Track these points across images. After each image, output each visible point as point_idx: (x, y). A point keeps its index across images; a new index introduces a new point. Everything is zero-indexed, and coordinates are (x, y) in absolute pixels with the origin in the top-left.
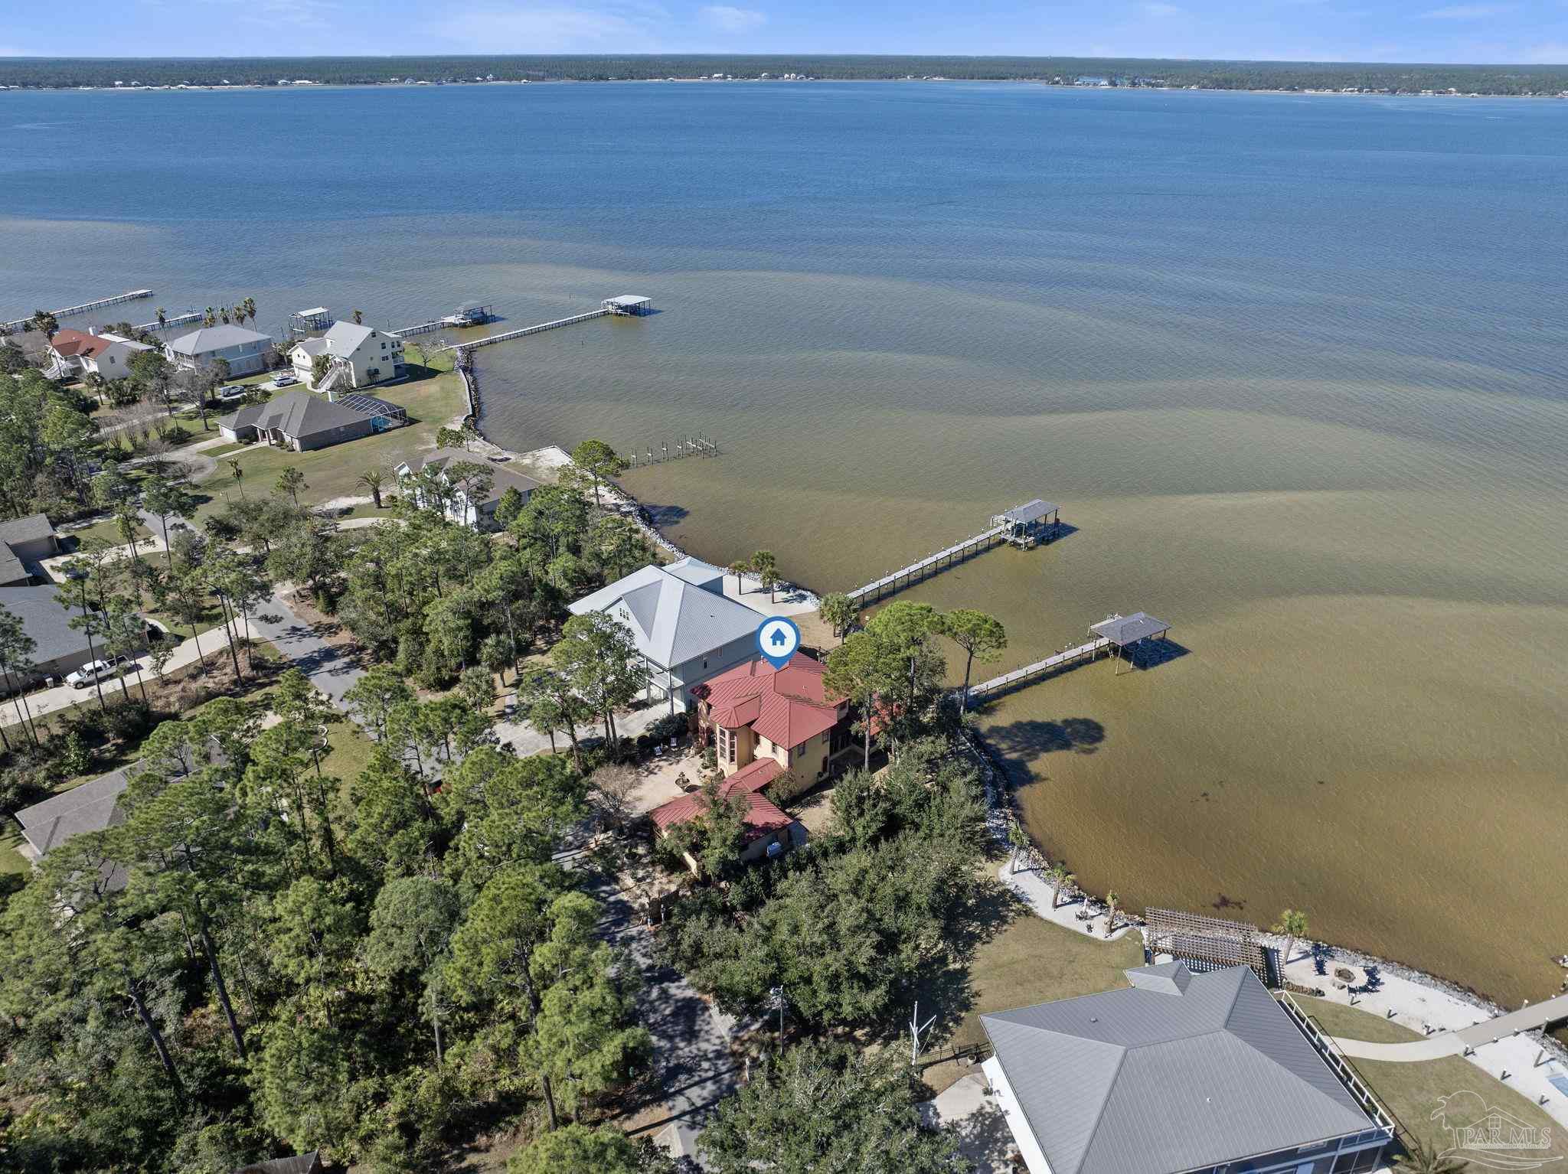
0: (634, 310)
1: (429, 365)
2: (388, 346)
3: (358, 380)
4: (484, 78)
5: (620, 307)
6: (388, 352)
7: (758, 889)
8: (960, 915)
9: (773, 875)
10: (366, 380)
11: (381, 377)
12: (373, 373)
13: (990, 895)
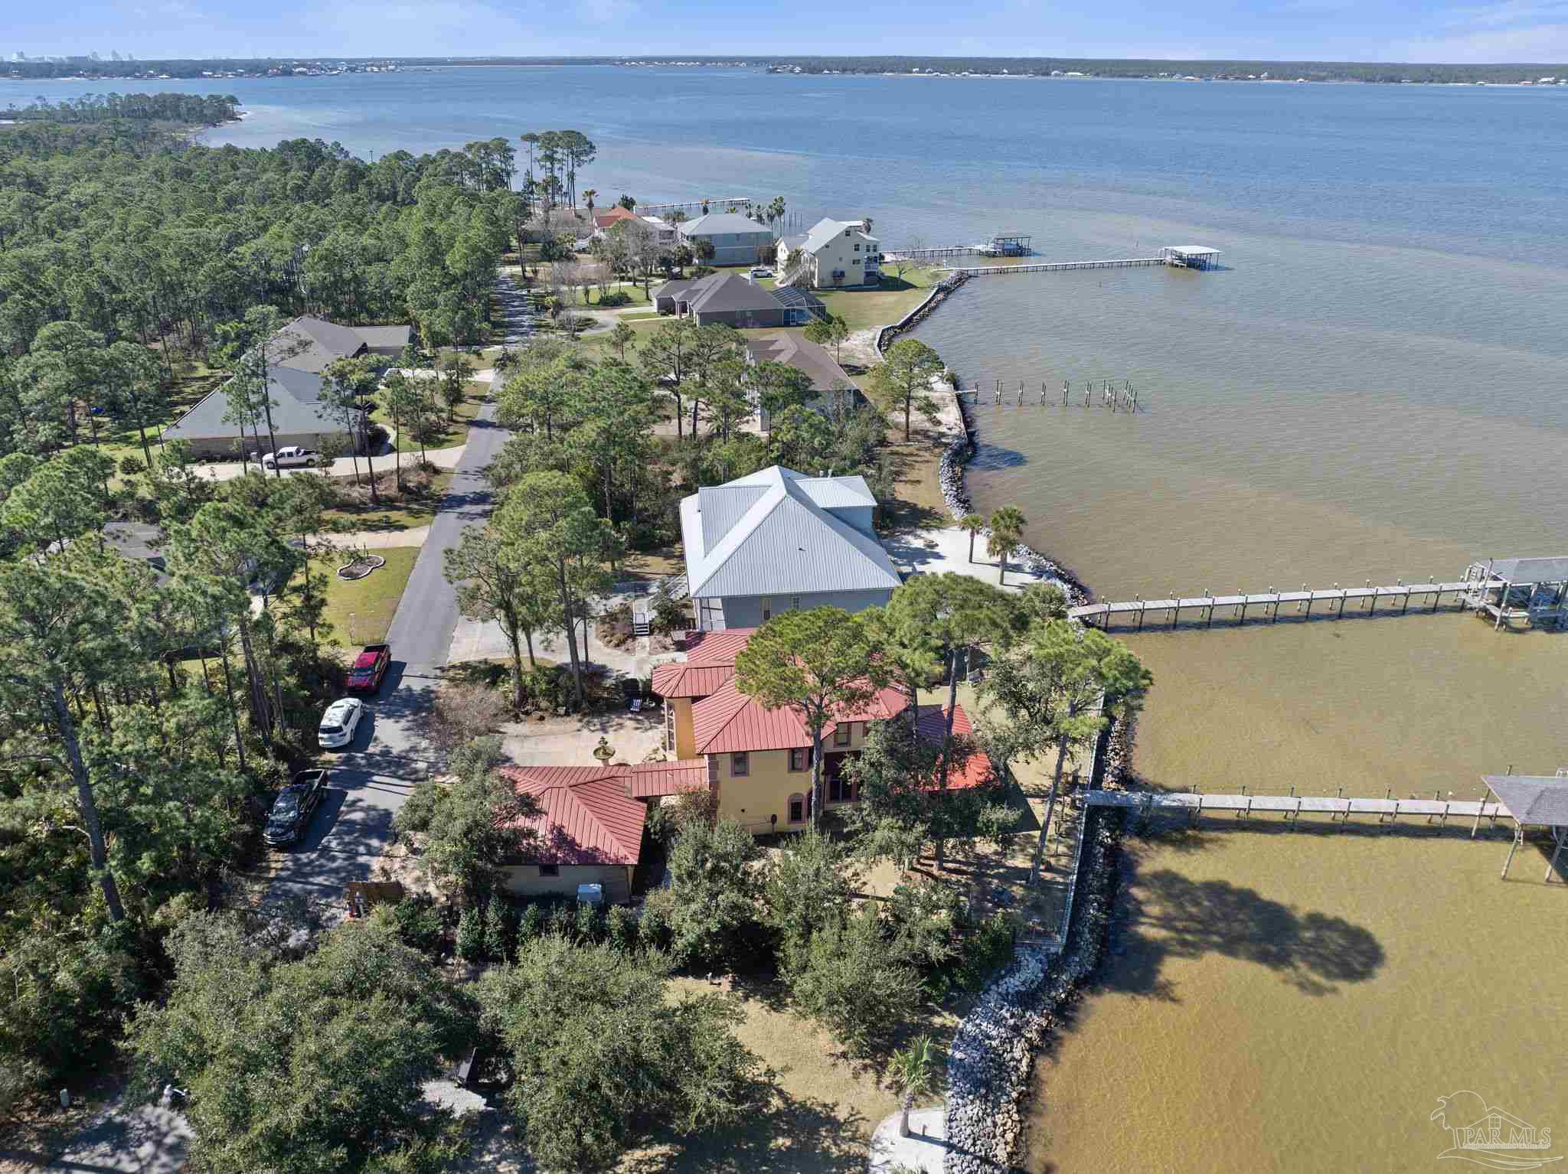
0: (1195, 264)
1: (904, 277)
2: (863, 248)
3: (821, 280)
4: (1258, 77)
5: (1180, 258)
6: (863, 256)
7: (491, 939)
8: (739, 1153)
9: (525, 926)
10: (829, 281)
11: (846, 282)
12: (839, 275)
13: (826, 1152)
